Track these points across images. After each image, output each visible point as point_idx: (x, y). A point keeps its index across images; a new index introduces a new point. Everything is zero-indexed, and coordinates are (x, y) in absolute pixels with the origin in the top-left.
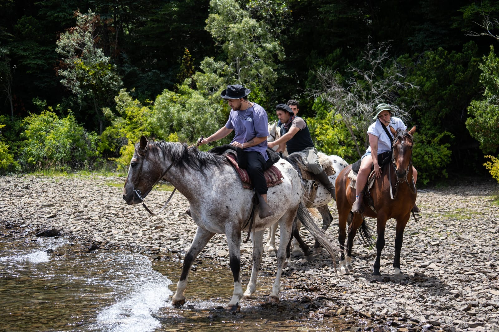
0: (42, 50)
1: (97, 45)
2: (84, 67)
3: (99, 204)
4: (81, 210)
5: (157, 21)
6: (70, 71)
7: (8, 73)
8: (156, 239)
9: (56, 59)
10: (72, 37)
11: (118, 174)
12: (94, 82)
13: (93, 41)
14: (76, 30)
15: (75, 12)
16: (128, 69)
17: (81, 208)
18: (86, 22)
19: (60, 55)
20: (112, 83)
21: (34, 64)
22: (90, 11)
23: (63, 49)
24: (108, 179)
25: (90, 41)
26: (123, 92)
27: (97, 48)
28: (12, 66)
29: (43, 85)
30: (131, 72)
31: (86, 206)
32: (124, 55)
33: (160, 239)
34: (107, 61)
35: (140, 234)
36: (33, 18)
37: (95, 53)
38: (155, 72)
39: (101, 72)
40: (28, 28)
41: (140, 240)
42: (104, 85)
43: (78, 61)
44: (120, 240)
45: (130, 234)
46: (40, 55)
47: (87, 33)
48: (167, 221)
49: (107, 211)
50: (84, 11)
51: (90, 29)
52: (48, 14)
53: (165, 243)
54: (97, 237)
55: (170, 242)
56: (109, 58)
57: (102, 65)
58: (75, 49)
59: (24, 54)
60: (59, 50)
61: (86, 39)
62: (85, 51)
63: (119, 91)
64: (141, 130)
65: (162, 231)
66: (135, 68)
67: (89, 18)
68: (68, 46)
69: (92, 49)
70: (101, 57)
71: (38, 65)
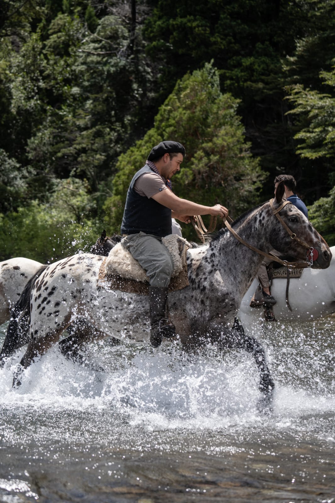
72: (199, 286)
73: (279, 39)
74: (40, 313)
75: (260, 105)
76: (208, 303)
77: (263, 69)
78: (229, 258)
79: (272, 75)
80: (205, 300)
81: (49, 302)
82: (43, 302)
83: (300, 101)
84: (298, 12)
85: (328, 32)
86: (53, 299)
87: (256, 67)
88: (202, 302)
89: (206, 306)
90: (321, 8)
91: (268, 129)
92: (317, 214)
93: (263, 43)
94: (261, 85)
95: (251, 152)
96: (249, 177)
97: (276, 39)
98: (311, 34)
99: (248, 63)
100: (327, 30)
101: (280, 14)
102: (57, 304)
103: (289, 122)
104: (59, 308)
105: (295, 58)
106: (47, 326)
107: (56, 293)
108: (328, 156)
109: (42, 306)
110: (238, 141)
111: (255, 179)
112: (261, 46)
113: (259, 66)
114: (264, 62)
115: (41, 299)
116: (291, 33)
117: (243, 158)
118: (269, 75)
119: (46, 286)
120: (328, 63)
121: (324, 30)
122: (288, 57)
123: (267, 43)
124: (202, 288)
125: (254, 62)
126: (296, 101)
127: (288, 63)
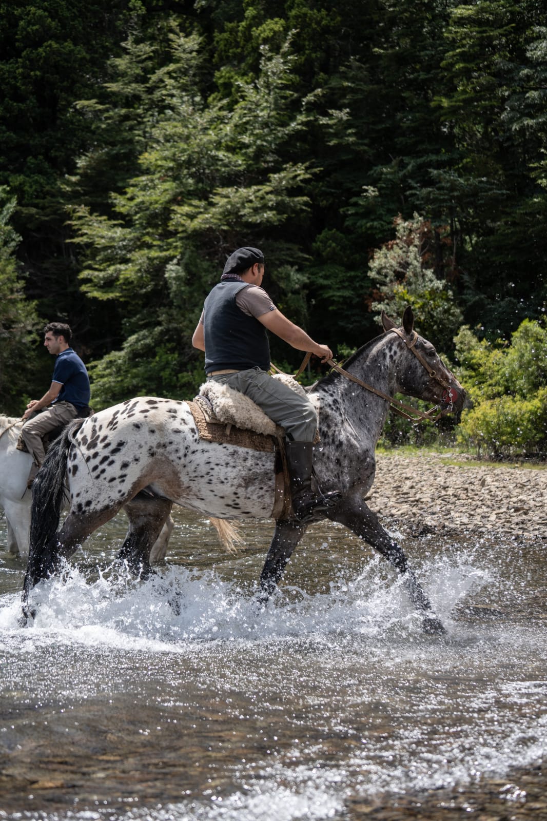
0: (350, 277)
1: (425, 265)
2: (407, 297)
3: (432, 485)
4: (405, 491)
5: (514, 224)
6: (388, 304)
7: (304, 311)
8: (517, 524)
9: (368, 288)
10: (391, 254)
11: (457, 449)
12: (422, 318)
13: (420, 259)
14: (397, 244)
15: (394, 219)
16: (472, 297)
17: (405, 489)
18: (411, 231)
19: (374, 282)
20: (448, 319)
21: (340, 296)
22: (416, 214)
23: (379, 273)
24: (442, 456)
25: (416, 258)
26: (465, 331)
27: (426, 269)
28: (309, 301)
29: (351, 326)
30: (475, 302)
31: (412, 487)
32: (466, 277)
33: (523, 523)
34: (441, 286)
35: (493, 517)
36: (338, 233)
37: (423, 276)
38: (510, 301)
39: (432, 302)
40: (330, 246)
41: (493, 525)
42: (436, 322)
43: (400, 289)
44: (463, 524)
45: (479, 518)
46: (346, 284)
47: (412, 248)
48: (532, 503)
49: (443, 493)
50: (408, 217)
51: (417, 242)
52: (358, 224)
53: (531, 529)
54: (429, 521)
55: (537, 527)
56: (444, 281)
57: (433, 292)
58: (395, 271)
59: (326, 282)
60: (372, 274)
61: (412, 255)
62: (409, 273)
63: (459, 328)
64: (490, 385)
65: (526, 514)
66: (483, 296)
67: (415, 225)
68: (385, 268)
69: (419, 270)
70: (431, 281)
71: (344, 297)
72: (333, 440)
73: (58, 154)
74: (98, 477)
75: (34, 234)
76: (346, 463)
77: (36, 190)
78: (357, 405)
79: (49, 198)
80: (342, 458)
81: (112, 462)
82: (102, 462)
83: (85, 230)
84: (80, 121)
85: (117, 148)
86: (119, 458)
87: (26, 188)
88: (338, 462)
89: (343, 467)
90: (107, 118)
91: (45, 265)
92: (108, 371)
93: (35, 157)
94: (33, 210)
95: (25, 293)
96: (22, 325)
97: (53, 153)
98: (96, 148)
99: (17, 183)
100: (116, 145)
101: (58, 122)
102: (125, 465)
103: (72, 257)
104: (126, 471)
105: (78, 177)
106: (107, 496)
107: (124, 450)
108: (121, 299)
109: (101, 468)
110: (8, 279)
111: (29, 328)
112: (33, 161)
113: (31, 187)
114: (36, 182)
115: (99, 459)
116: (73, 146)
117: (14, 302)
118: (44, 198)
119: (106, 442)
120: (120, 184)
121: (113, 144)
122: (67, 176)
123: (41, 157)
124: (337, 443)
125: (24, 182)
126: (80, 230)
127: (68, 183)
